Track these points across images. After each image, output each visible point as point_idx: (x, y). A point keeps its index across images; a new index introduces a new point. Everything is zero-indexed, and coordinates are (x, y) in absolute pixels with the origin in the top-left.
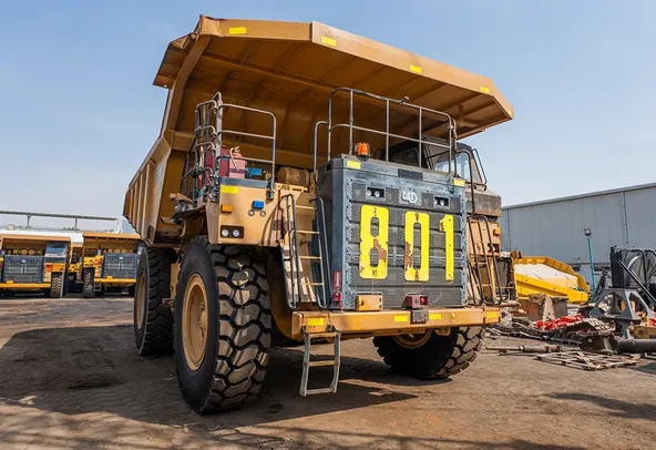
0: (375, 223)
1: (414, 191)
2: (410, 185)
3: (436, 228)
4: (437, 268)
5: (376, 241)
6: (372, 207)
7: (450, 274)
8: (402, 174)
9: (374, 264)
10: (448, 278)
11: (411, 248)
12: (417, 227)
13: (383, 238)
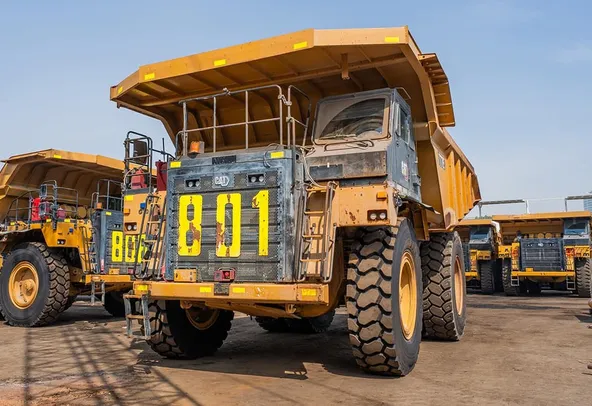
0: (191, 209)
1: (227, 174)
2: (224, 170)
3: (248, 205)
4: (250, 244)
5: (191, 225)
6: (188, 197)
7: (263, 248)
8: (215, 161)
9: (190, 244)
10: (261, 253)
11: (223, 228)
12: (229, 207)
13: (197, 222)
